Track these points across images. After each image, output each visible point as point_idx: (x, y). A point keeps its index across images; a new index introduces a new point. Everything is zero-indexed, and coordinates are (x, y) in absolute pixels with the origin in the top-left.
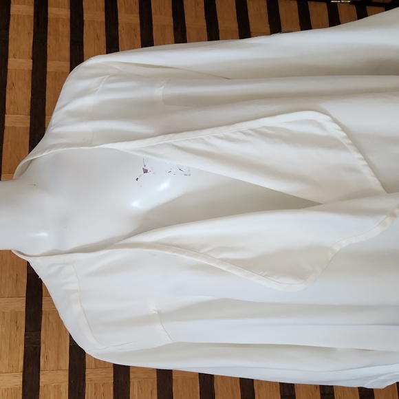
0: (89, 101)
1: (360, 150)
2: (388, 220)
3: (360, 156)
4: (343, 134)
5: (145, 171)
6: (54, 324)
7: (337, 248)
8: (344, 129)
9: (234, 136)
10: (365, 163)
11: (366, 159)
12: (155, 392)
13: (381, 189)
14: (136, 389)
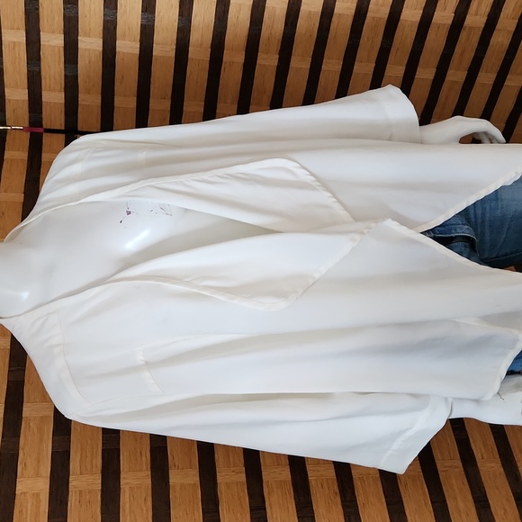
0: (77, 169)
1: (328, 189)
2: (357, 237)
3: (329, 194)
4: (313, 178)
5: (129, 213)
6: (35, 430)
7: (317, 276)
8: (312, 174)
9: (211, 179)
10: (335, 200)
11: (335, 196)
12: (150, 499)
13: (351, 219)
14: (127, 495)
